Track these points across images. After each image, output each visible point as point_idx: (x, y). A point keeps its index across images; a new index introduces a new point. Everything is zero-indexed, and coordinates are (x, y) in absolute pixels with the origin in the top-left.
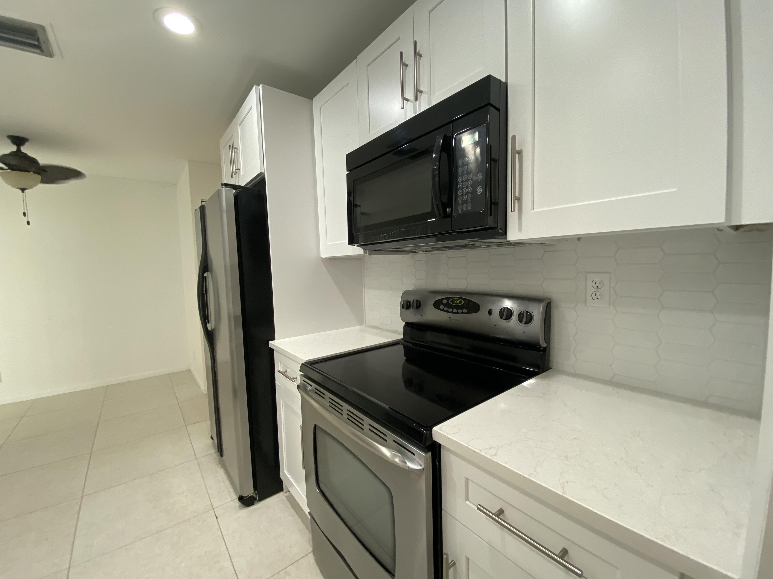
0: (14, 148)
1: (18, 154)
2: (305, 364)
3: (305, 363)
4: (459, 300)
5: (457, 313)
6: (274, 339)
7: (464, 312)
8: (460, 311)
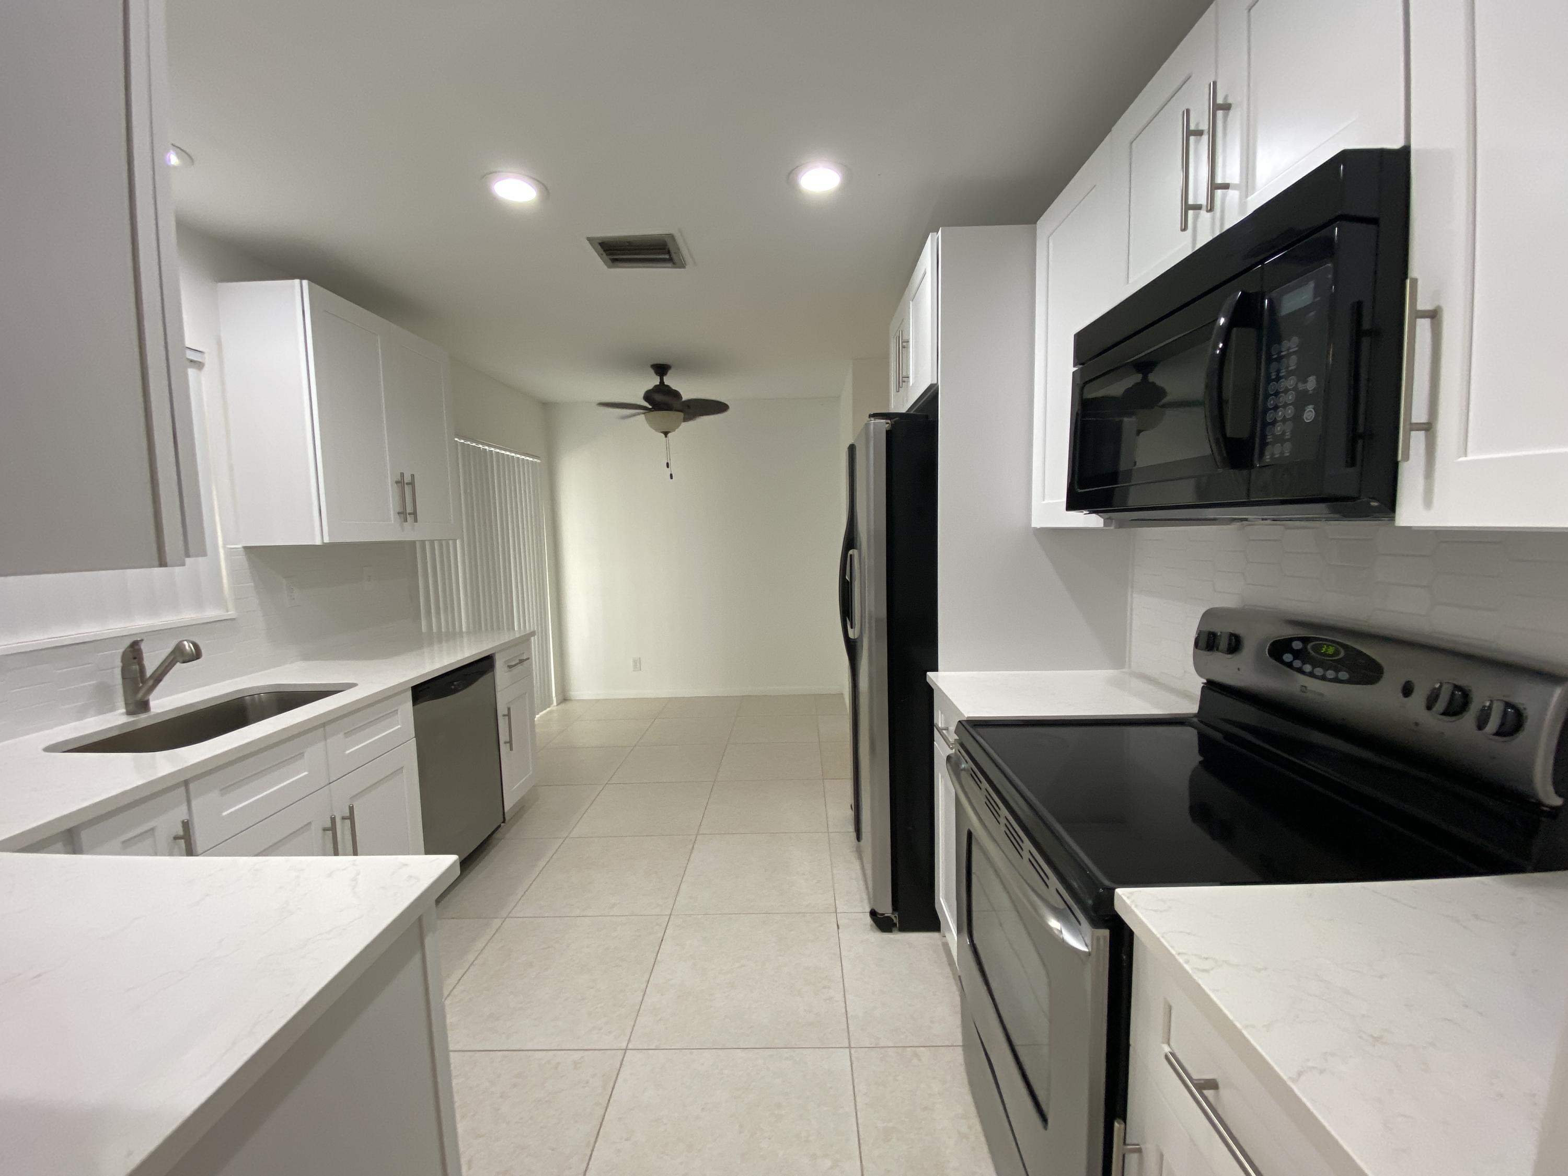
0: (657, 381)
1: (662, 388)
2: (964, 723)
3: (965, 721)
4: (1332, 646)
5: (1323, 678)
6: (935, 669)
7: (1342, 679)
8: (1330, 674)
